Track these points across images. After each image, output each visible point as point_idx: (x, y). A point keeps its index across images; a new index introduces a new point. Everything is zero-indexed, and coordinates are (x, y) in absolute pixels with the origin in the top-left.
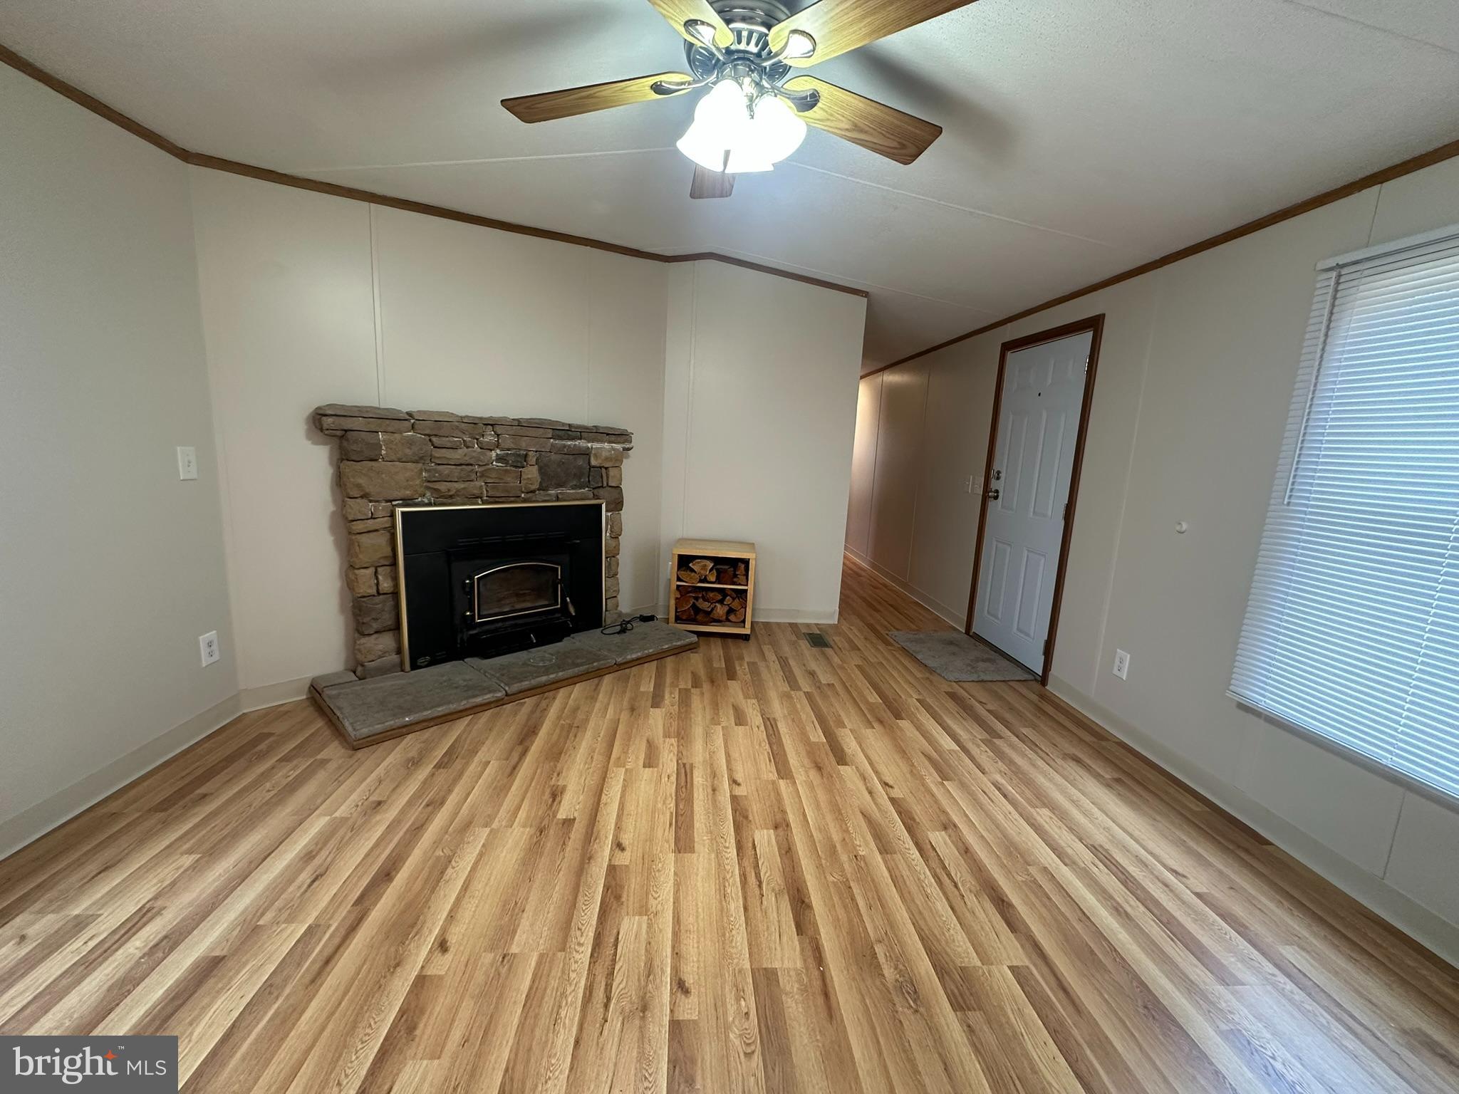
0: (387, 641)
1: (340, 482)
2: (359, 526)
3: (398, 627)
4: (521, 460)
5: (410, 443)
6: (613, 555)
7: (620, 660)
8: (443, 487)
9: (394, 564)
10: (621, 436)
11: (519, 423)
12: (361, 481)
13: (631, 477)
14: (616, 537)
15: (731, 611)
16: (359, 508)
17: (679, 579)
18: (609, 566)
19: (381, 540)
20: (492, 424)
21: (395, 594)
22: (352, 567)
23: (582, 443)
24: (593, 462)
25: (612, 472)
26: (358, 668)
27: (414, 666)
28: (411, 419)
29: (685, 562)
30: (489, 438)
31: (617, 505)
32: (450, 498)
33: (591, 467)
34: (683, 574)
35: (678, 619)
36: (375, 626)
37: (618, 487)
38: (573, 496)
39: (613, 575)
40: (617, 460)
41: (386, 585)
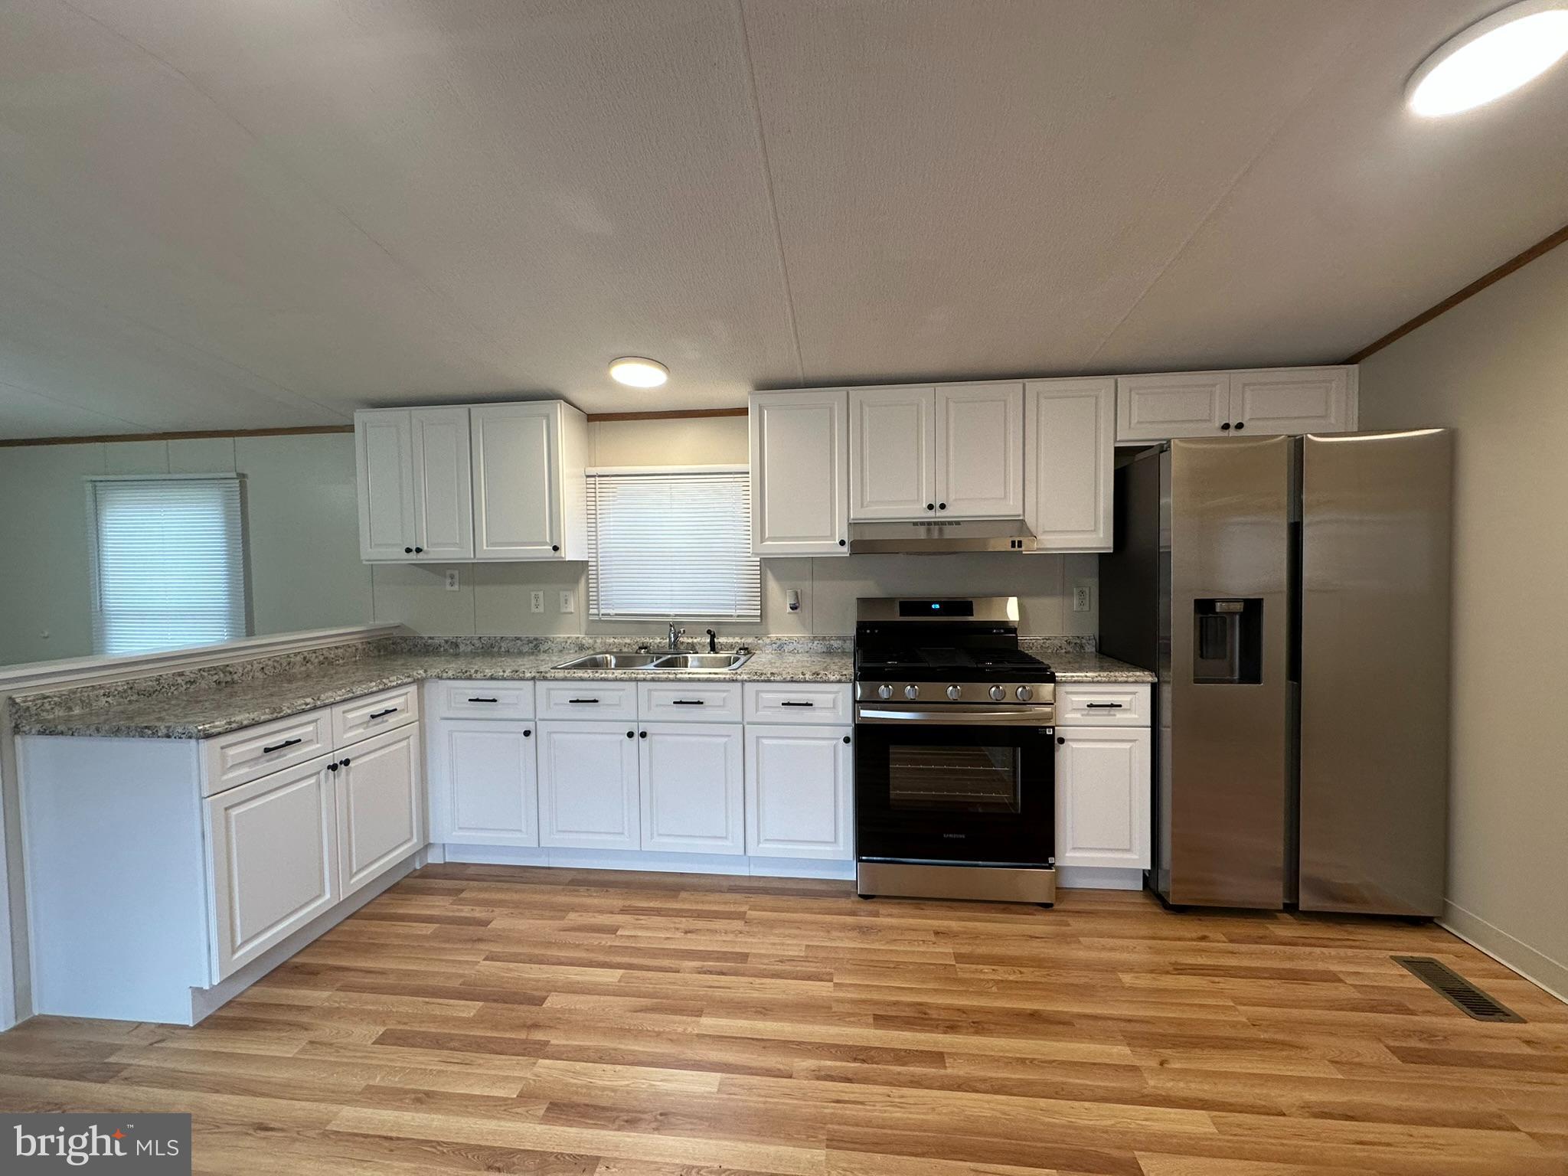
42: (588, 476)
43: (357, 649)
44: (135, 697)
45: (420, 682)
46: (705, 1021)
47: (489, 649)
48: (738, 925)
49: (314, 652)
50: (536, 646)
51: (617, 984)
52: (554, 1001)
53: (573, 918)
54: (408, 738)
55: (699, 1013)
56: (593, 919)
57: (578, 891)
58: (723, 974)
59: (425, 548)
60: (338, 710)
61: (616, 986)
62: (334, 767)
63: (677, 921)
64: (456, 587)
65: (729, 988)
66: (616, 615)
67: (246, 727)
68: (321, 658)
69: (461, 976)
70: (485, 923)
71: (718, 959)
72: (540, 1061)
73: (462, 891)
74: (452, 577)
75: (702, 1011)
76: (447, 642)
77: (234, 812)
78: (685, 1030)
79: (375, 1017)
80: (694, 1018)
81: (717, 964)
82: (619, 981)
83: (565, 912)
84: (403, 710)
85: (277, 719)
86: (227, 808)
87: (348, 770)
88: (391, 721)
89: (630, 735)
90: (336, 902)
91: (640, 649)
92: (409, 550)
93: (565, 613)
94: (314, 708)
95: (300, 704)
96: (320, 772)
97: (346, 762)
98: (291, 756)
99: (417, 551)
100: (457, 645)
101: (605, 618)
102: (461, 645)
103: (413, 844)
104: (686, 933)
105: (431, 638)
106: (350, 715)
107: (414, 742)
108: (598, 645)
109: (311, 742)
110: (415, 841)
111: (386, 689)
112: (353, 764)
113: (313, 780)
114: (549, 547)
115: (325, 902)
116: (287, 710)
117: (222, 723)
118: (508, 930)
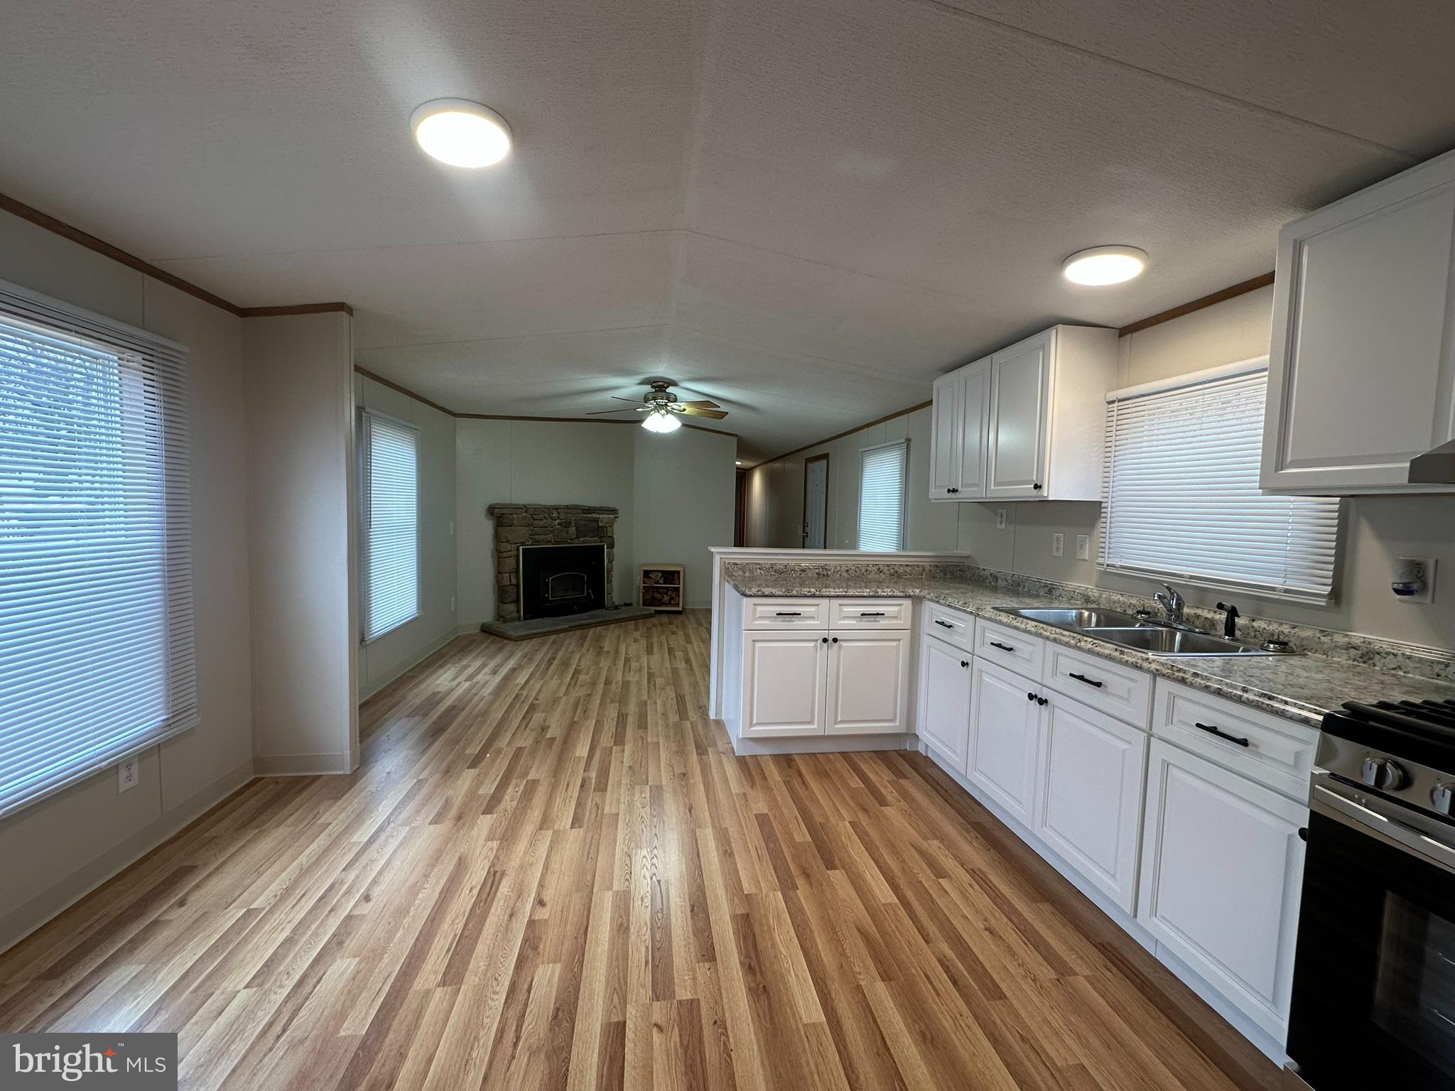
0: (512, 607)
1: (497, 537)
2: (505, 555)
3: (517, 601)
4: (567, 525)
5: (524, 518)
6: (610, 571)
8: (537, 537)
9: (517, 572)
10: (613, 511)
11: (567, 507)
12: (507, 535)
13: (618, 532)
14: (611, 561)
15: (672, 598)
16: (505, 546)
17: (644, 583)
18: (608, 577)
19: (513, 561)
20: (557, 508)
21: (517, 585)
22: (499, 573)
23: (595, 515)
24: (600, 524)
25: (609, 529)
26: (501, 617)
27: (525, 619)
28: (525, 508)
29: (647, 574)
30: (555, 515)
31: (611, 546)
32: (538, 542)
33: (599, 527)
34: (646, 580)
35: (644, 604)
36: (509, 599)
37: (612, 537)
38: (591, 541)
39: (610, 582)
40: (612, 523)
41: (514, 581)
42: (1109, 403)
43: (923, 570)
44: (773, 573)
45: (917, 600)
46: (880, 987)
47: (1016, 588)
48: (1047, 973)
49: (888, 566)
51: (880, 905)
52: (837, 876)
53: (934, 846)
54: (899, 640)
55: (886, 977)
56: (943, 858)
57: (968, 832)
58: (955, 983)
59: (960, 489)
60: (835, 603)
61: (878, 905)
62: (825, 640)
63: (997, 915)
64: (1003, 526)
65: (938, 995)
66: (1122, 567)
67: (767, 596)
68: (892, 571)
70: (883, 802)
71: (971, 970)
72: (779, 893)
73: (906, 777)
74: (1002, 516)
75: (890, 980)
76: (991, 574)
77: (758, 645)
78: (860, 973)
79: (773, 803)
80: (877, 976)
81: (965, 973)
82: (883, 905)
83: (936, 837)
84: (895, 617)
85: (786, 596)
86: (754, 641)
87: (840, 647)
88: (883, 622)
89: (1031, 697)
90: (822, 734)
91: (1139, 612)
92: (949, 491)
93: (1080, 560)
94: (814, 596)
95: (805, 591)
96: (817, 641)
97: (835, 640)
98: (797, 623)
99: (954, 491)
100: (997, 579)
101: (1110, 570)
102: (999, 580)
103: (895, 726)
104: (987, 929)
105: (984, 570)
106: (845, 609)
107: (904, 646)
108: (1102, 601)
109: (812, 618)
110: (898, 724)
111: (878, 597)
112: (844, 644)
113: (812, 644)
114: (1032, 486)
115: (813, 729)
116: (795, 593)
117: (754, 590)
118: (888, 819)
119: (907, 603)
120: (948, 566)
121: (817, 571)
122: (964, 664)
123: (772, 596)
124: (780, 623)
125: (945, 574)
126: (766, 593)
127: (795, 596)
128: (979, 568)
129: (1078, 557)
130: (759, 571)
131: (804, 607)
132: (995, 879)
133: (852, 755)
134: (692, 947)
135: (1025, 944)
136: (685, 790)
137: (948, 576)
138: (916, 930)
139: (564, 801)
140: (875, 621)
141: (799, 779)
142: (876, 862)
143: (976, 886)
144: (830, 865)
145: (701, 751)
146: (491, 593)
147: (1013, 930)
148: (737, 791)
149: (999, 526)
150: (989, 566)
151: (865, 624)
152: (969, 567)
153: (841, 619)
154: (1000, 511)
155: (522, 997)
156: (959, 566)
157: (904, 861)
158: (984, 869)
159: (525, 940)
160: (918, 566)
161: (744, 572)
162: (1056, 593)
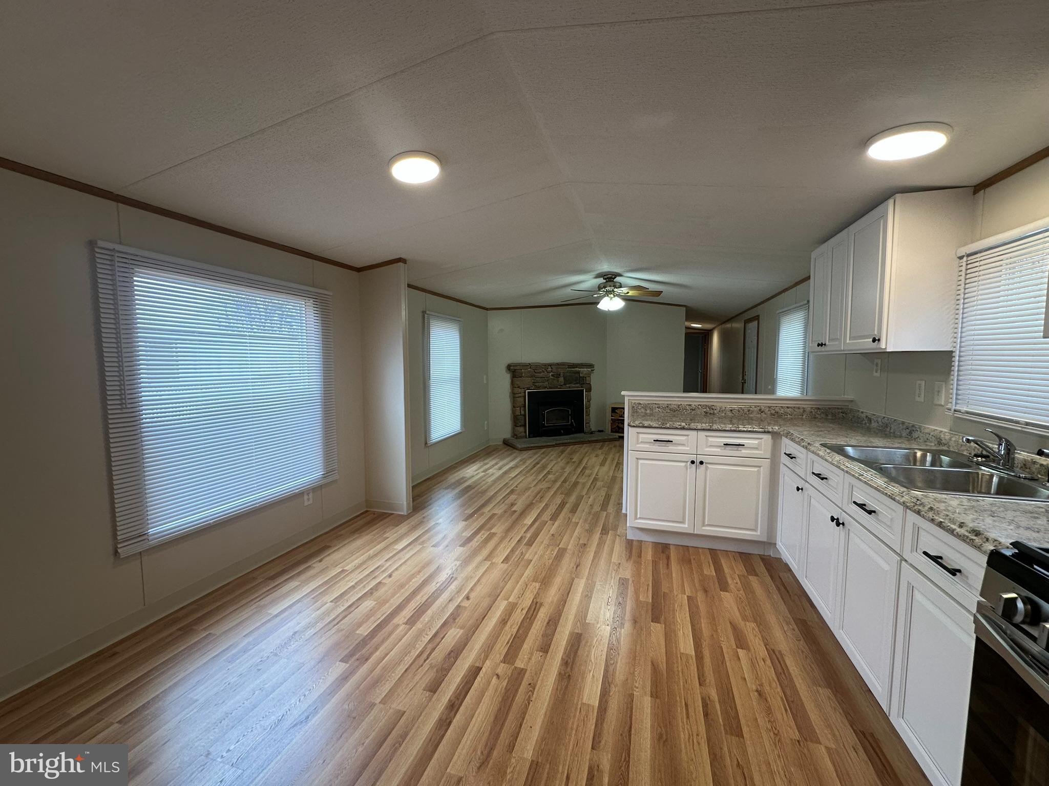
0: (522, 429)
1: (512, 383)
2: (517, 395)
3: (525, 426)
4: (558, 376)
5: (529, 372)
6: (588, 407)
7: (590, 439)
8: (537, 384)
9: (525, 406)
10: (591, 366)
11: (558, 364)
12: (518, 383)
13: (594, 380)
14: (589, 401)
16: (517, 390)
17: (612, 416)
18: (586, 412)
19: (522, 399)
20: (550, 365)
21: (525, 415)
22: (514, 407)
23: (577, 369)
24: (581, 375)
25: (587, 378)
26: (515, 435)
27: (529, 437)
28: (530, 365)
29: (613, 410)
30: (550, 369)
31: (589, 390)
32: (539, 388)
33: (580, 377)
34: (613, 414)
35: (612, 431)
36: (520, 424)
37: (590, 384)
38: (574, 387)
39: (588, 415)
40: (589, 375)
41: (523, 412)
42: (961, 258)
43: (804, 411)
44: (669, 411)
45: (776, 435)
46: (647, 700)
48: (791, 734)
49: (769, 407)
50: (910, 433)
51: (678, 653)
52: (657, 628)
53: (749, 627)
54: (760, 467)
55: (655, 695)
56: (752, 637)
57: (788, 623)
58: (706, 715)
59: (827, 343)
60: (702, 434)
61: (676, 652)
62: (693, 462)
63: (774, 685)
64: (878, 374)
65: (688, 717)
66: (967, 413)
67: (646, 427)
69: (672, 591)
70: (724, 587)
71: (725, 713)
72: (610, 627)
74: (877, 365)
75: (657, 698)
76: (867, 417)
77: (641, 462)
78: (637, 688)
79: (637, 573)
80: (649, 693)
81: (719, 713)
82: (681, 653)
83: (755, 621)
84: (757, 449)
85: (661, 428)
86: (637, 459)
87: (707, 468)
88: (744, 452)
89: (833, 519)
90: (692, 532)
91: (977, 456)
92: (819, 345)
93: (936, 405)
94: (683, 428)
95: (677, 424)
96: (687, 462)
97: (701, 463)
98: (671, 448)
99: (822, 345)
100: (871, 421)
101: (958, 415)
102: (873, 422)
103: (758, 534)
104: (757, 691)
105: (862, 412)
106: (710, 439)
107: (765, 471)
108: (952, 443)
109: (683, 445)
110: (759, 533)
111: (740, 431)
112: (709, 466)
113: (683, 464)
114: (871, 340)
115: (685, 527)
116: (668, 425)
117: (637, 423)
118: (721, 600)
119: (767, 437)
120: (830, 408)
121: (705, 410)
122: (798, 489)
123: (650, 427)
124: (656, 447)
125: (827, 415)
126: (645, 425)
127: (668, 428)
128: (859, 411)
129: (936, 402)
130: (657, 409)
131: (677, 436)
132: (790, 662)
133: (718, 552)
134: (538, 642)
135: (786, 710)
136: (580, 554)
137: (830, 417)
138: (696, 675)
139: (505, 547)
140: (737, 450)
141: (665, 561)
142: (693, 626)
143: (769, 662)
144: (655, 619)
145: (605, 531)
146: (509, 419)
147: (782, 698)
148: (615, 561)
149: (875, 374)
150: (867, 409)
151: (729, 451)
152: (851, 410)
153: (706, 448)
154: (876, 361)
155: (438, 640)
156: (841, 409)
157: (716, 631)
158: (784, 652)
159: (452, 614)
160: (799, 408)
161: (646, 410)
162: (915, 435)
